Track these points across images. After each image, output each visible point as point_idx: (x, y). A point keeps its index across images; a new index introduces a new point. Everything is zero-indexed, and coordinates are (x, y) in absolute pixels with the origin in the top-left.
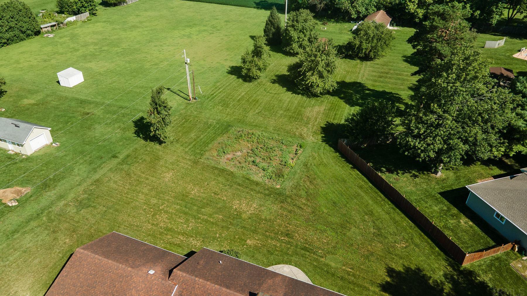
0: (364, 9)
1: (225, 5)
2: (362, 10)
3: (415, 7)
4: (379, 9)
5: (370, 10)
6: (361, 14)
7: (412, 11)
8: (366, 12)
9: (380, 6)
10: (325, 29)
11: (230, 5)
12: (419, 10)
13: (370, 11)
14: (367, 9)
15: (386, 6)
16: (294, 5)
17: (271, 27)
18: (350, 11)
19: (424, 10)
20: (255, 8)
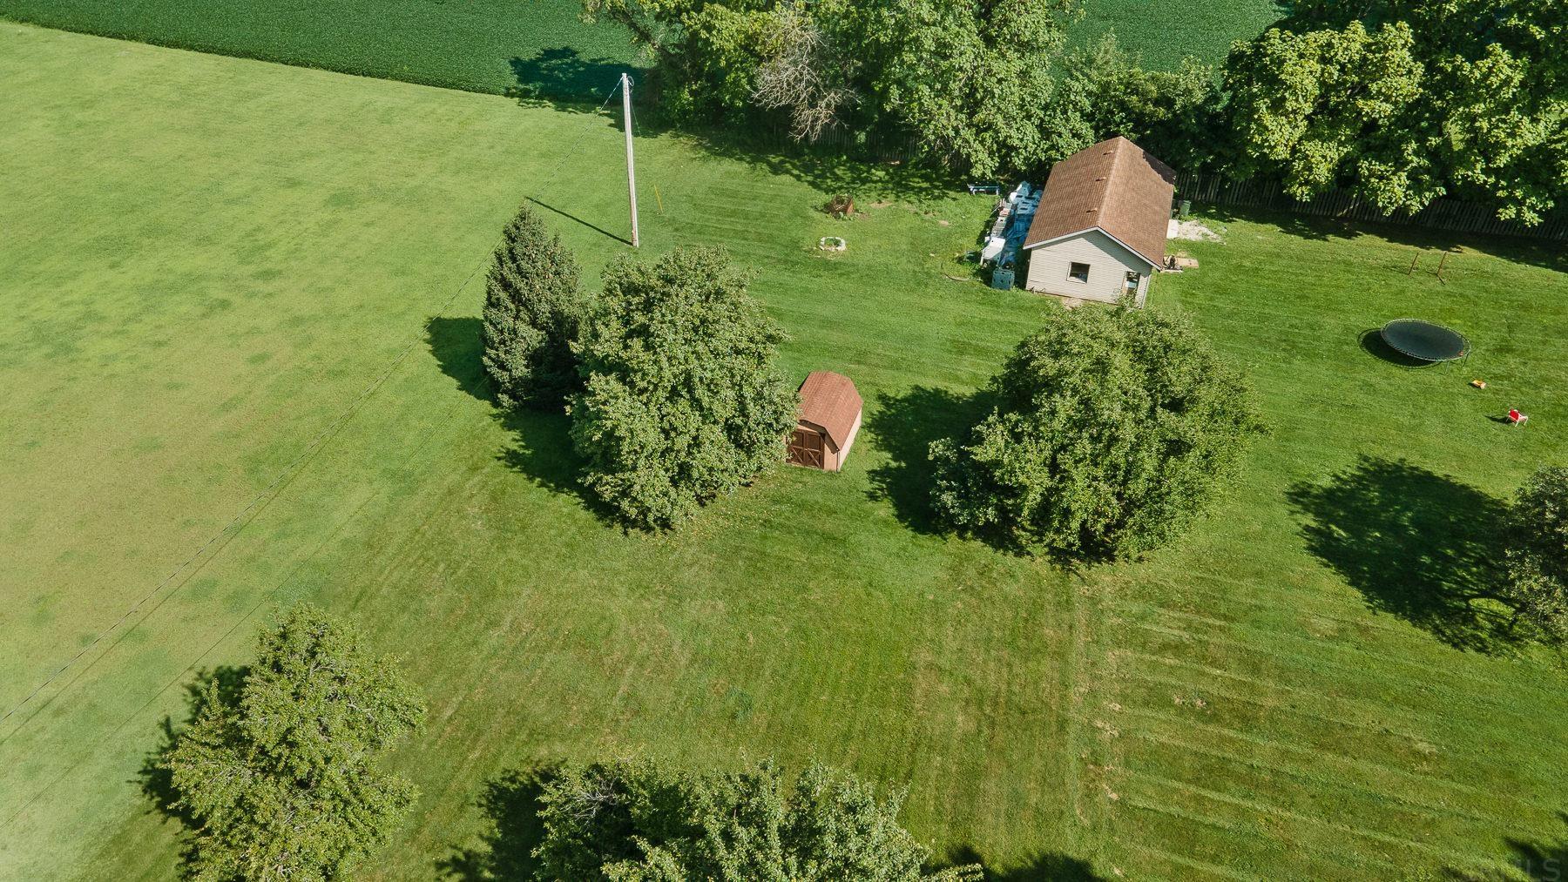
0: (1031, 130)
1: (370, 75)
2: (1025, 137)
3: (1297, 134)
4: (1106, 132)
5: (1060, 135)
6: (1018, 154)
7: (1282, 153)
8: (1045, 145)
9: (1112, 113)
10: (842, 248)
11: (395, 78)
12: (1313, 149)
13: (1065, 141)
14: (1045, 132)
15: (1142, 114)
16: (692, 93)
17: (516, 317)
18: (964, 151)
19: (1341, 144)
20: (513, 96)
